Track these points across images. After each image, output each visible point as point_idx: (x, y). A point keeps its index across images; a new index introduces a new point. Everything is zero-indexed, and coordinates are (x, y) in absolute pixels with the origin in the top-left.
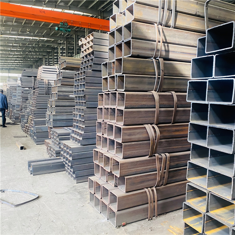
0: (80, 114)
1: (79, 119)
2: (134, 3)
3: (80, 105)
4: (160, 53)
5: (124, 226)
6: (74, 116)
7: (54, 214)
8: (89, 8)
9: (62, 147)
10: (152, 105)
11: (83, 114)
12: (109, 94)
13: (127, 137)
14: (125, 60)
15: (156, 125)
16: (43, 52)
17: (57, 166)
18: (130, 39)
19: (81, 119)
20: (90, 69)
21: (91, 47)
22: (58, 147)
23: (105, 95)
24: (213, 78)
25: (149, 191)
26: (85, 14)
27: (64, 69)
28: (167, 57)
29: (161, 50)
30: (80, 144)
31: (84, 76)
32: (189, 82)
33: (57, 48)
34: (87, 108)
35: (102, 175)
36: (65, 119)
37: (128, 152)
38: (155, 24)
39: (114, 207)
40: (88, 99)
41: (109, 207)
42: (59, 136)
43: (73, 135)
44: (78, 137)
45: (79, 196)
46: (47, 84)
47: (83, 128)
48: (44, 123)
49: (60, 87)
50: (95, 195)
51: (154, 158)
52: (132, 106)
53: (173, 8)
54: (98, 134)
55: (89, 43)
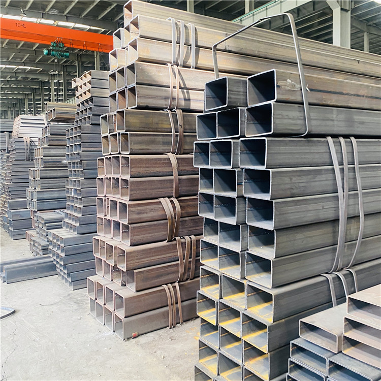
0: (75, 188)
1: (75, 196)
2: (137, 37)
3: (75, 175)
4: (178, 102)
5: (135, 337)
6: (68, 192)
7: (37, 331)
8: (99, 19)
9: (50, 238)
10: (169, 172)
11: (80, 188)
12: (110, 158)
13: (135, 216)
14: (128, 113)
15: (176, 198)
16: (25, 89)
17: (43, 267)
18: (134, 85)
19: (77, 196)
20: (88, 123)
21: (89, 91)
22: (46, 240)
23: (107, 160)
24: (217, 139)
25: (169, 288)
26: (92, 28)
27: (52, 121)
28: (188, 108)
29: (178, 99)
30: (76, 233)
31: (79, 132)
32: (195, 144)
33: (48, 82)
34: (85, 179)
35: (106, 273)
36: (56, 198)
37: (137, 237)
38: (168, 64)
39: (121, 314)
40: (87, 166)
41: (115, 314)
42: (45, 223)
43: (67, 220)
44: (73, 223)
45: (75, 307)
46: (29, 144)
47: (80, 208)
48: (23, 205)
49: (47, 150)
50: (96, 301)
51: (174, 242)
52: (141, 174)
53: (192, 42)
54: (99, 215)
55: (85, 84)
